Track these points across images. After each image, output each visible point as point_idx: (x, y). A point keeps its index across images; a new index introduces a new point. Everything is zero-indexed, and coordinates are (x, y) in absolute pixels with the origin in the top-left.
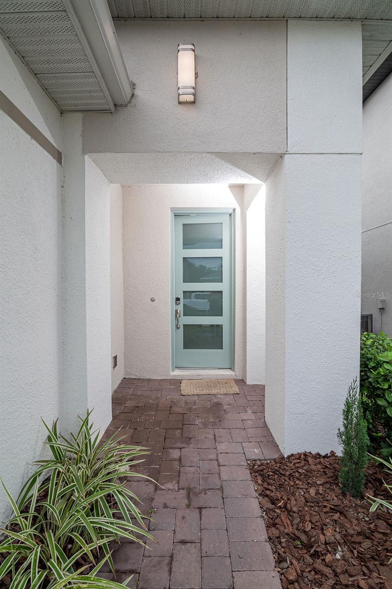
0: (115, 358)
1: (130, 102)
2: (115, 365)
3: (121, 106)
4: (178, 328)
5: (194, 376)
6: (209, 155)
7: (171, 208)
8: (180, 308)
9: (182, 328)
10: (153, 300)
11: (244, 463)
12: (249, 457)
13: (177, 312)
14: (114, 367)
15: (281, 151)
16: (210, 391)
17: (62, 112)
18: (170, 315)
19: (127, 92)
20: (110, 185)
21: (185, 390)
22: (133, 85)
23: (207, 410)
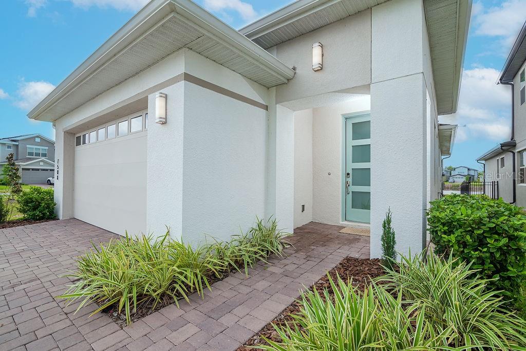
0: (303, 206)
1: (294, 77)
3: (290, 79)
4: (348, 194)
5: (355, 226)
6: (331, 93)
7: (341, 115)
8: (350, 180)
9: (351, 193)
10: (329, 174)
11: (345, 256)
12: (350, 256)
13: (347, 182)
14: (302, 211)
15: (367, 83)
16: (360, 234)
17: (268, 88)
18: (341, 184)
19: (290, 74)
20: (295, 112)
21: (343, 231)
22: (294, 69)
23: (348, 240)
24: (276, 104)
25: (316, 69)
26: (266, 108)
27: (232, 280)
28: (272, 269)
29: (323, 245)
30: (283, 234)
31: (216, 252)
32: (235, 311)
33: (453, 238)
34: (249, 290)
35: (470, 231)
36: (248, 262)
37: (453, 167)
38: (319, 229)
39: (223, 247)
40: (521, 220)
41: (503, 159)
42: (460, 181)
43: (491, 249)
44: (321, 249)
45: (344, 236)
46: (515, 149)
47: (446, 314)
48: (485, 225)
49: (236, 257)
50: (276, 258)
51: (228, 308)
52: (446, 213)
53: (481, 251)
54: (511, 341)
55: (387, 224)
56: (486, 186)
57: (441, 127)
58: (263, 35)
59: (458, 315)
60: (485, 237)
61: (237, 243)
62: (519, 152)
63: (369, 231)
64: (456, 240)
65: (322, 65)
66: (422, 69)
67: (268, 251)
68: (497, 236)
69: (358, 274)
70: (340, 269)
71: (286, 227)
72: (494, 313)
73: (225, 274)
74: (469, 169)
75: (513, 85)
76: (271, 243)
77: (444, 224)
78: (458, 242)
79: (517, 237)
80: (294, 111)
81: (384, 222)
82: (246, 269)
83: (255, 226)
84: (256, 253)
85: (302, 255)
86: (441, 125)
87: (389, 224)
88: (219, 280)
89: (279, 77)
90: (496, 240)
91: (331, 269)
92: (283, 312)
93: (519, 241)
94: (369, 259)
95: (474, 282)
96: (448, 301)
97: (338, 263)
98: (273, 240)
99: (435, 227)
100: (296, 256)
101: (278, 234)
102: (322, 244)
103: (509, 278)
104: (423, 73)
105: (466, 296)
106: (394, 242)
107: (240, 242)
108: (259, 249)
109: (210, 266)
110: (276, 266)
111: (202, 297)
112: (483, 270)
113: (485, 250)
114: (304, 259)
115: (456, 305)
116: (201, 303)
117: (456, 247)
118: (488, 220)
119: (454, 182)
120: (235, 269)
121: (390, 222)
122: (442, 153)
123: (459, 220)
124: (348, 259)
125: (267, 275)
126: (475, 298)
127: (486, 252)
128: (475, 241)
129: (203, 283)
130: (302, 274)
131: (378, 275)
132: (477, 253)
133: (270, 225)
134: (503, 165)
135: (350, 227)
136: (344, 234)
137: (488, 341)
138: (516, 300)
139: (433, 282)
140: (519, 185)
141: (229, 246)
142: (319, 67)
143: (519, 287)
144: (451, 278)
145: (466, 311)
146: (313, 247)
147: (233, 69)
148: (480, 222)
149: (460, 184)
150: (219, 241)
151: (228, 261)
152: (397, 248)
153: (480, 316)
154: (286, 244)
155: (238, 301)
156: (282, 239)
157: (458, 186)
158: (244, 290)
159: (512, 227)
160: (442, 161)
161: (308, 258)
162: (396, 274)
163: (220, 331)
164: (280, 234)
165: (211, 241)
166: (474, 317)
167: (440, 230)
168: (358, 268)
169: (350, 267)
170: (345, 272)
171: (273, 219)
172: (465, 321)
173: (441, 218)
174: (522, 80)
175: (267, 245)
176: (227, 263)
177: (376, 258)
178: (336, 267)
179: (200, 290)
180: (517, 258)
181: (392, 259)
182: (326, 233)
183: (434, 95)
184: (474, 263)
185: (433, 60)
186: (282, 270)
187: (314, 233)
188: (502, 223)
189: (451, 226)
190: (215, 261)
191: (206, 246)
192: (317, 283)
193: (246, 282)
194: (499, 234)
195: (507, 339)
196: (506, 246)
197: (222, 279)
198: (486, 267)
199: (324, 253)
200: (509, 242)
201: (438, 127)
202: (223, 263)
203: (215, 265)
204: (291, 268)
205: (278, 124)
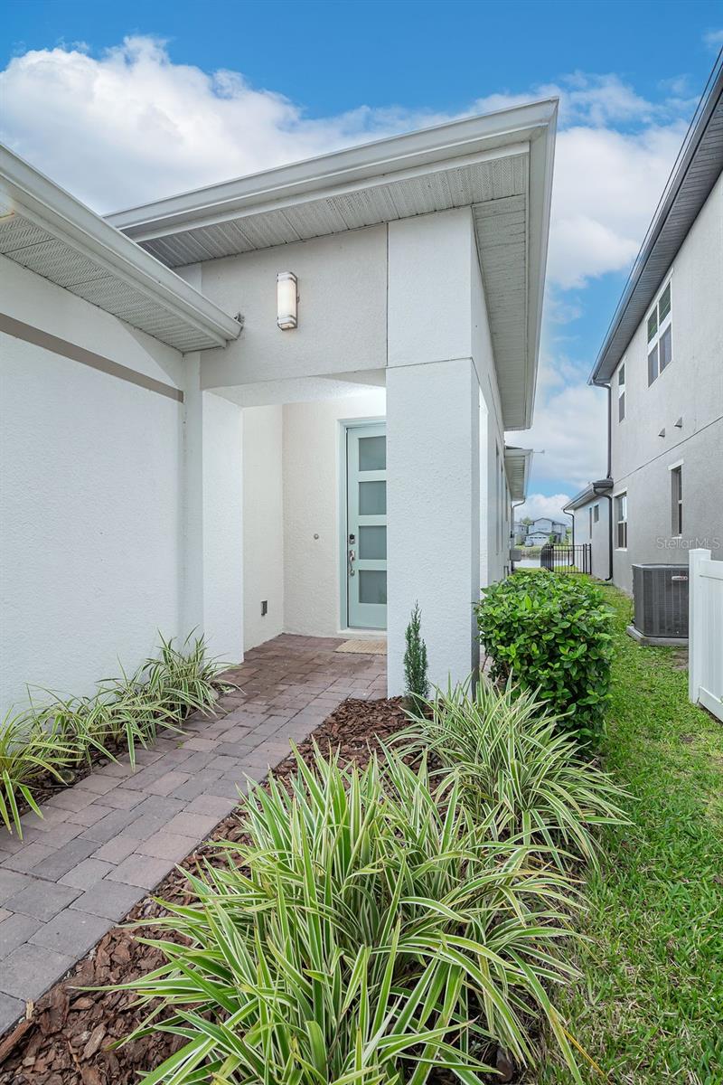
0: (265, 604)
1: (239, 336)
2: (264, 612)
3: (232, 340)
4: (353, 575)
6: (314, 378)
7: (338, 420)
8: (355, 548)
9: (357, 574)
10: (316, 537)
11: (342, 699)
12: (353, 696)
13: (350, 553)
14: (263, 614)
15: (381, 367)
16: (373, 652)
17: (184, 354)
18: (338, 556)
19: (231, 328)
20: (244, 409)
21: (343, 648)
22: (240, 318)
23: (351, 665)
24: (202, 389)
25: (284, 326)
26: (179, 396)
27: (96, 783)
28: (192, 744)
29: (303, 681)
30: (219, 666)
31: (56, 725)
32: (101, 853)
33: (512, 650)
34: (135, 798)
35: (536, 636)
36: (137, 737)
37: (531, 519)
38: (296, 648)
39: (75, 711)
40: (604, 612)
41: (597, 507)
42: (541, 543)
43: (565, 664)
44: (297, 689)
45: (343, 659)
46: (611, 492)
47: (498, 784)
48: (556, 625)
49: (108, 728)
50: (204, 719)
51: (86, 848)
52: (503, 608)
53: (552, 668)
54: (586, 810)
55: (413, 632)
56: (576, 552)
57: (510, 453)
58: (171, 236)
59: (515, 781)
60: (557, 645)
61: (112, 697)
62: (617, 497)
63: (384, 645)
64: (518, 654)
65: (296, 319)
66: (470, 350)
67: (184, 708)
68: (572, 642)
69: (363, 730)
70: (332, 724)
71: (226, 652)
72: (566, 768)
73: (79, 770)
74: (553, 523)
75: (610, 389)
76: (192, 688)
77: (500, 627)
78: (521, 656)
79: (599, 641)
80: (243, 406)
81: (409, 629)
82: (132, 753)
83: (157, 655)
84: (156, 715)
85: (259, 705)
86: (508, 448)
87: (416, 633)
88: (63, 788)
89: (207, 332)
90: (572, 649)
91: (315, 727)
92: (212, 832)
93: (600, 648)
94: (384, 700)
95: (541, 721)
96: (502, 760)
97: (328, 714)
98: (197, 681)
99: (488, 633)
100: (245, 711)
101: (207, 668)
102: (301, 678)
103: (589, 707)
104: (471, 358)
105: (528, 748)
106: (425, 665)
107: (118, 693)
108: (164, 705)
109: (38, 761)
110: (202, 737)
111: (18, 834)
112: (555, 699)
113: (557, 665)
114: (263, 713)
115: (512, 765)
116: (15, 848)
117: (518, 665)
118: (560, 616)
119: (533, 545)
120: (105, 757)
121: (418, 628)
122: (513, 496)
123: (520, 620)
124: (348, 704)
125: (181, 758)
126: (540, 750)
127: (559, 669)
128: (544, 653)
129: (20, 801)
130: (256, 747)
131: (399, 728)
132: (546, 672)
133: (190, 651)
134: (597, 518)
135: (355, 639)
136: (344, 655)
137: (555, 817)
138: (597, 740)
139: (482, 732)
140: (617, 550)
141: (90, 706)
142: (292, 322)
143: (602, 719)
144: (506, 721)
145: (527, 773)
146: (281, 688)
147: (97, 301)
148: (549, 622)
149: (541, 547)
150: (65, 698)
151: (85, 742)
152: (430, 676)
153: (546, 777)
154: (226, 686)
155: (110, 827)
156: (217, 677)
157: (537, 552)
158: (126, 800)
159: (592, 625)
160: (512, 510)
161: (270, 711)
162: (428, 722)
163: (63, 905)
164: (213, 667)
165: (42, 701)
166: (538, 781)
167: (495, 638)
168: (365, 719)
169: (351, 718)
170: (342, 729)
171: (197, 635)
172: (526, 788)
173: (496, 617)
174: (622, 382)
175: (183, 694)
176: (82, 747)
177: (397, 696)
178: (324, 722)
179: (11, 820)
180: (600, 674)
181: (421, 697)
182: (310, 655)
183: (496, 394)
184: (543, 689)
185: (493, 335)
186: (217, 743)
187: (285, 657)
188: (579, 620)
189: (510, 629)
190: (53, 746)
191: (29, 714)
192: (285, 760)
193: (131, 783)
194: (575, 639)
195: (582, 807)
196: (584, 657)
197: (73, 784)
198: (559, 694)
199: (304, 696)
200: (588, 650)
201: (504, 452)
202: (75, 748)
203: (54, 754)
204: (234, 736)
205: (205, 433)
